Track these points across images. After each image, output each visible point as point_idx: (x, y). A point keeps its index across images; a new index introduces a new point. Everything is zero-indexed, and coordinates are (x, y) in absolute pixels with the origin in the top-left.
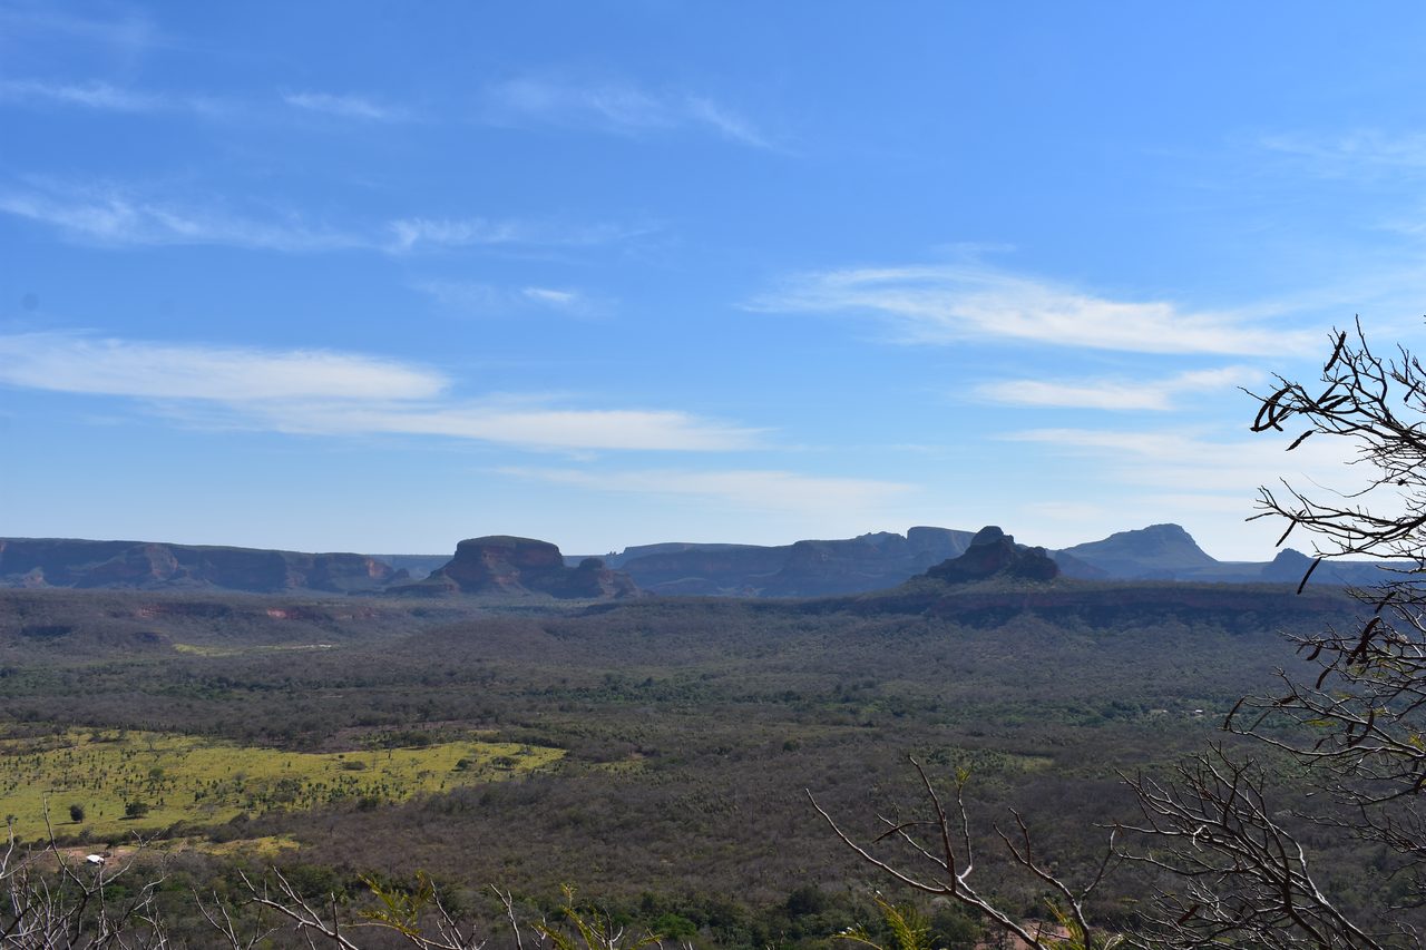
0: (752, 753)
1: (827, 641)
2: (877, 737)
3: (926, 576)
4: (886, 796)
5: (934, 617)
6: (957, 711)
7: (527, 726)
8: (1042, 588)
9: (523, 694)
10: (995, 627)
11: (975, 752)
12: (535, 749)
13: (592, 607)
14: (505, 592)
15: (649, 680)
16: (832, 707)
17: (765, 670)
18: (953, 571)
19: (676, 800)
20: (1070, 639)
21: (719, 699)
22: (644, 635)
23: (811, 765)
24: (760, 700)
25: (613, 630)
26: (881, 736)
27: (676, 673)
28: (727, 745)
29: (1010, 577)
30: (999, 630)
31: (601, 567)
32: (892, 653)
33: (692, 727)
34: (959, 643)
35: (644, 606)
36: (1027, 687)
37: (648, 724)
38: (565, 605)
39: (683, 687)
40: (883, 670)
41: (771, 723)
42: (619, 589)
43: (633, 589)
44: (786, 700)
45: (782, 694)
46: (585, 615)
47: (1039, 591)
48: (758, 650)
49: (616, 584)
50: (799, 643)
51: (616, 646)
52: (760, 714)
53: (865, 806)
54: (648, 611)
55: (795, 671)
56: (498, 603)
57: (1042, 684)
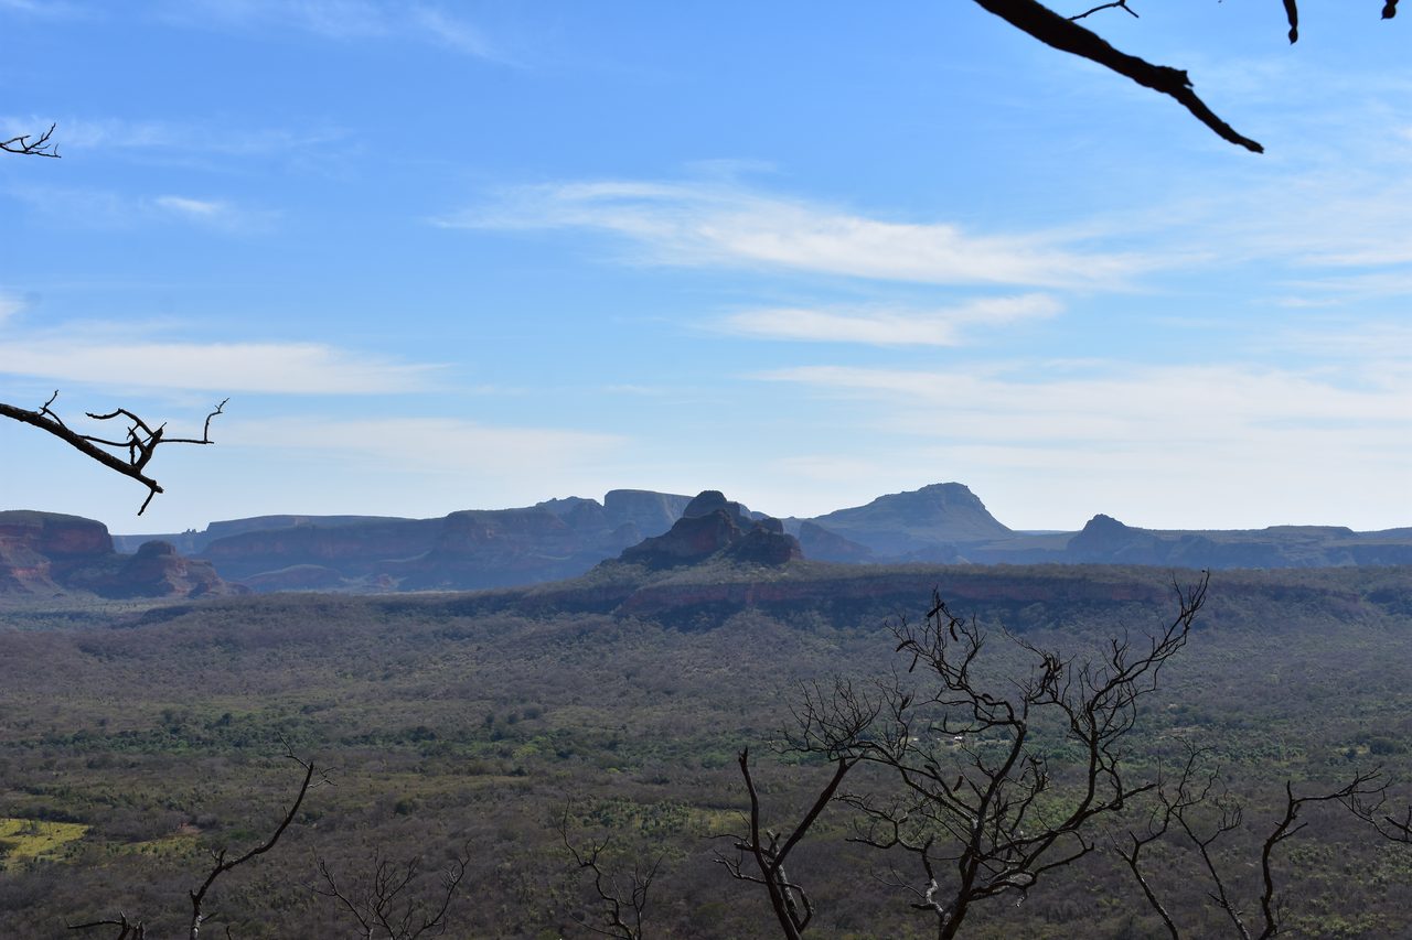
0: (350, 819)
1: (481, 654)
2: (526, 789)
3: (620, 561)
4: (519, 873)
5: (627, 617)
6: (644, 748)
7: (37, 792)
8: (771, 575)
9: (41, 743)
10: (707, 630)
11: (650, 807)
12: (43, 826)
13: (153, 611)
14: (26, 591)
15: (227, 717)
16: (476, 747)
17: (393, 698)
18: (655, 554)
19: (233, 892)
20: (806, 644)
21: (322, 741)
22: (225, 652)
23: (429, 834)
24: (379, 742)
25: (180, 645)
26: (530, 789)
27: (266, 705)
28: (316, 810)
29: (729, 562)
30: (713, 634)
31: (169, 553)
32: (568, 668)
33: (273, 785)
34: (660, 652)
35: (227, 610)
36: (742, 711)
37: (211, 784)
38: (116, 608)
39: (274, 726)
40: (552, 693)
41: (384, 775)
42: (196, 584)
43: (217, 583)
44: (415, 740)
45: (411, 731)
46: (142, 623)
47: (767, 580)
48: (386, 669)
49: (191, 578)
50: (442, 658)
51: (184, 668)
52: (371, 763)
53: (490, 889)
54: (232, 616)
55: (433, 698)
56: (15, 609)
57: (762, 706)
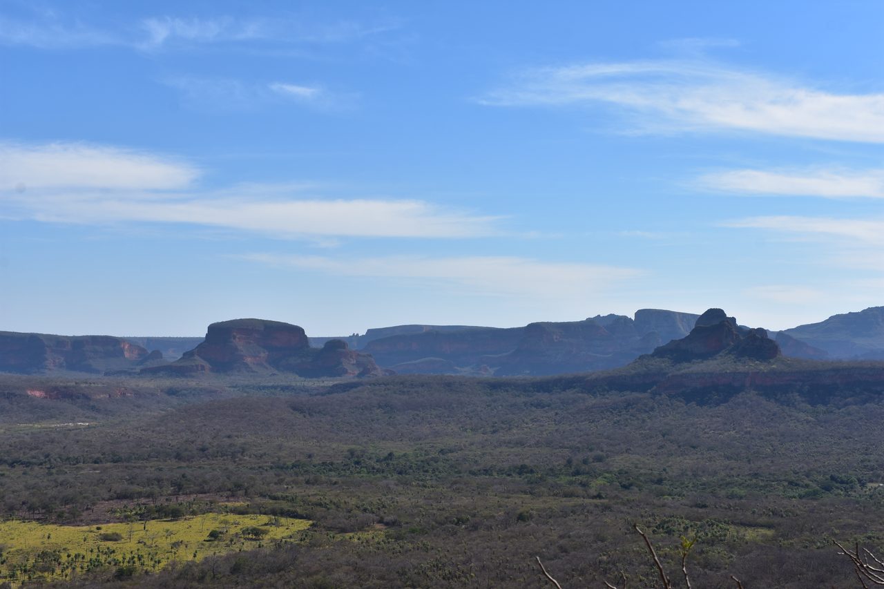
0: (488, 523)
1: (558, 418)
2: (606, 508)
3: (653, 356)
4: (614, 564)
5: (660, 395)
6: (682, 484)
7: (275, 498)
8: (763, 367)
9: (271, 468)
10: (718, 405)
11: (699, 523)
12: (283, 520)
13: (336, 385)
14: (253, 372)
15: (391, 454)
16: (564, 480)
17: (500, 445)
18: (678, 351)
19: (416, 568)
20: (790, 416)
21: (456, 472)
22: (385, 413)
23: (544, 535)
24: (495, 474)
25: (356, 407)
26: (609, 508)
27: (415, 448)
28: (464, 516)
29: (733, 357)
30: (722, 407)
31: (345, 348)
32: (620, 429)
33: (431, 499)
34: (684, 420)
35: (385, 385)
36: (749, 461)
37: (390, 496)
38: (310, 384)
39: (422, 461)
40: (611, 445)
41: (506, 495)
42: (361, 369)
43: (375, 369)
44: (520, 474)
45: (516, 468)
46: (329, 393)
47: (761, 370)
48: (493, 427)
49: (358, 364)
50: (532, 420)
51: (359, 423)
52: (495, 487)
53: (594, 574)
54: (389, 390)
55: (528, 446)
56: (246, 383)
57: (763, 458)
